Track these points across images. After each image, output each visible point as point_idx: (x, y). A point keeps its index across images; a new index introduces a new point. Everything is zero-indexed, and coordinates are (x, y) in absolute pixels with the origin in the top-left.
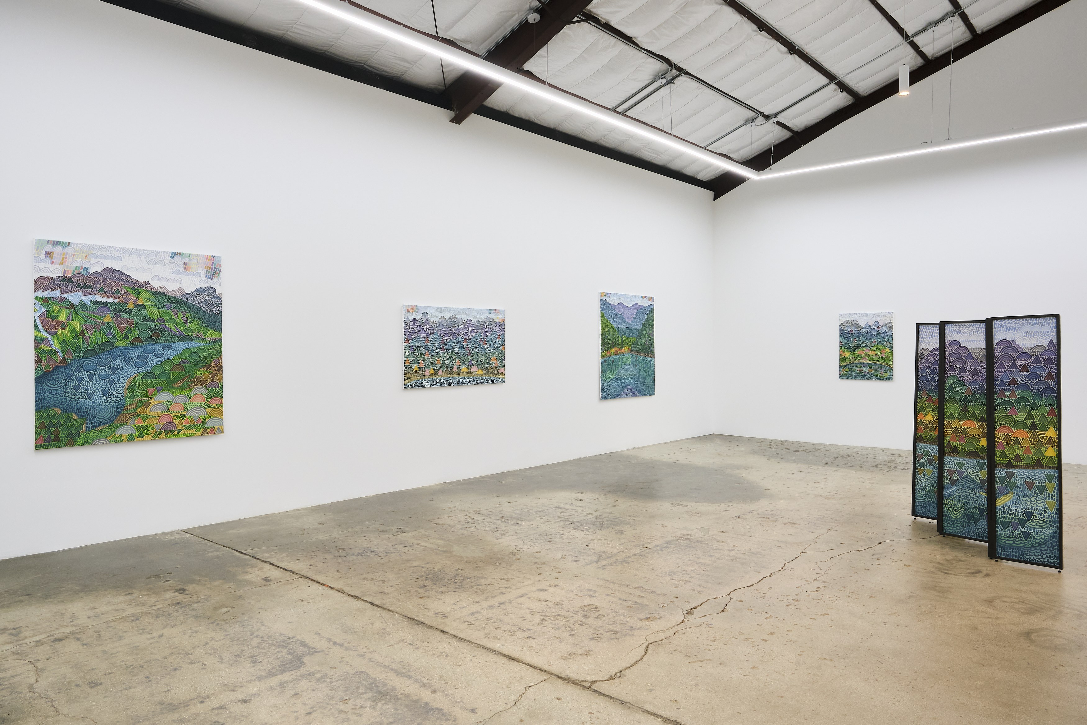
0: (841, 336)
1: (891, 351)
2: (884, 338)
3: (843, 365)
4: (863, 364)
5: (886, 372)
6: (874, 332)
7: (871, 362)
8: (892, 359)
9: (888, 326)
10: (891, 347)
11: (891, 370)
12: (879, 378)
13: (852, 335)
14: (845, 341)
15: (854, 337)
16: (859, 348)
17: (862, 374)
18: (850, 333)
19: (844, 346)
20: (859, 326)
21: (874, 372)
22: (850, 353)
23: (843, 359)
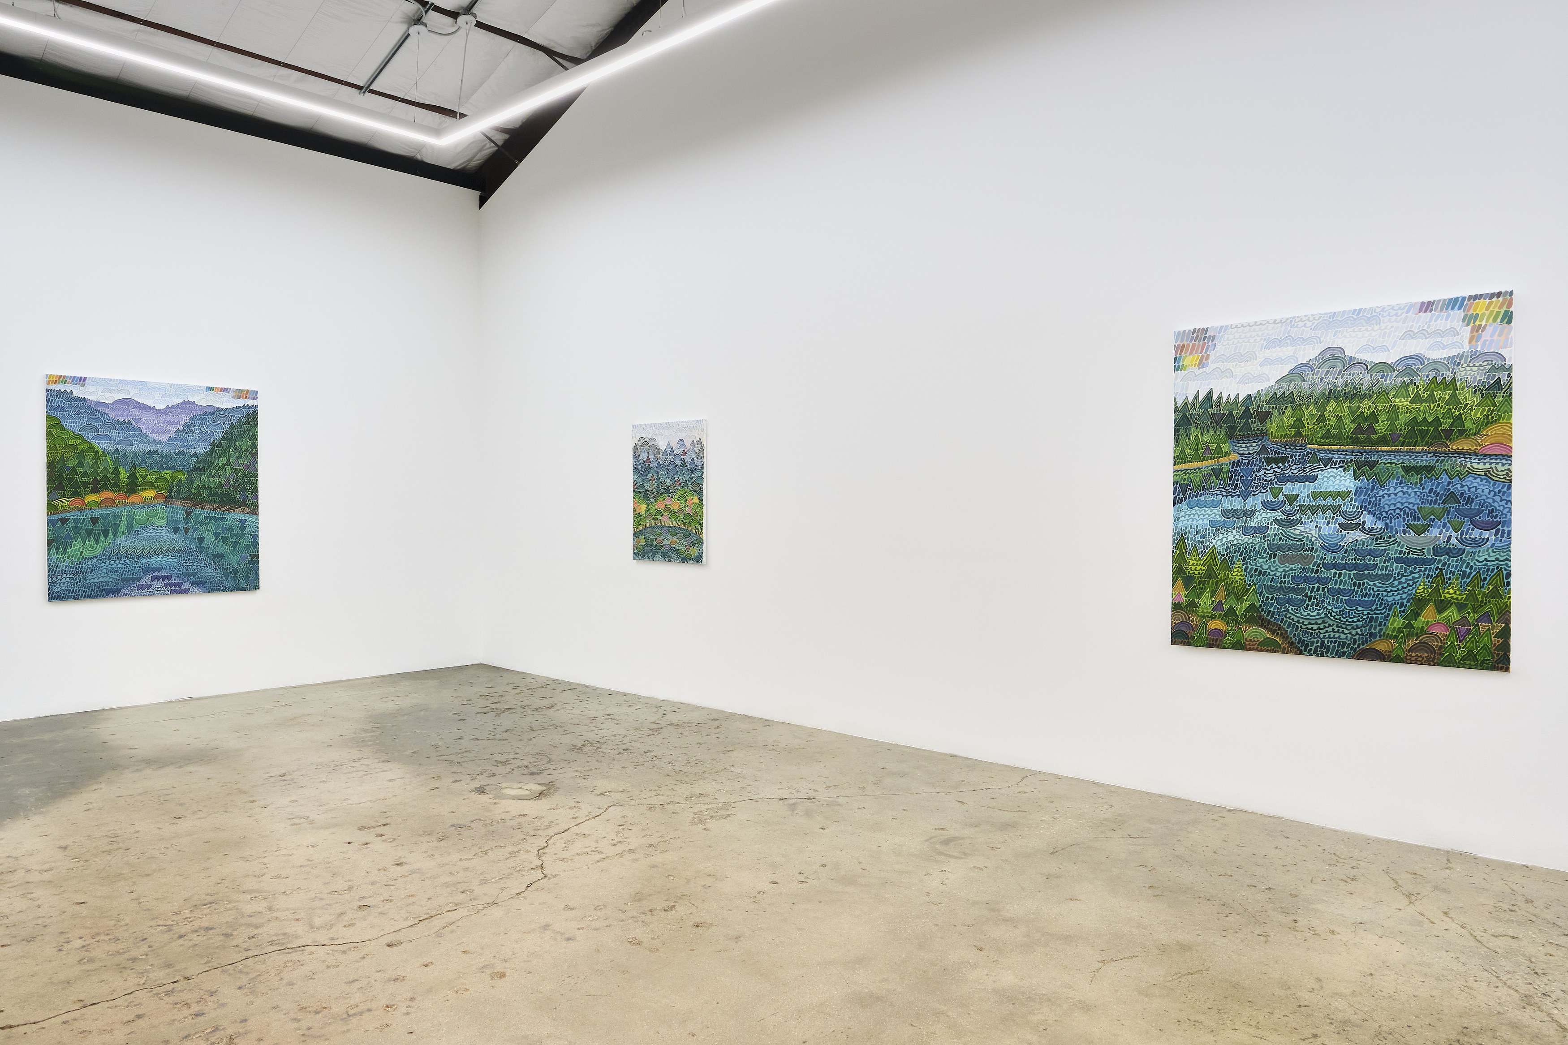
0: (635, 470)
1: (701, 500)
2: (691, 474)
3: (638, 530)
4: (663, 530)
5: (694, 545)
6: (678, 462)
7: (674, 524)
8: (701, 517)
9: (697, 448)
10: (700, 493)
11: (701, 542)
12: (685, 559)
13: (649, 468)
14: (640, 482)
15: (652, 472)
16: (658, 495)
17: (662, 550)
18: (647, 464)
19: (641, 492)
20: (658, 449)
21: (678, 546)
22: (646, 506)
23: (638, 517)
